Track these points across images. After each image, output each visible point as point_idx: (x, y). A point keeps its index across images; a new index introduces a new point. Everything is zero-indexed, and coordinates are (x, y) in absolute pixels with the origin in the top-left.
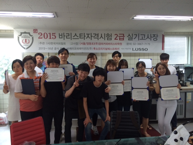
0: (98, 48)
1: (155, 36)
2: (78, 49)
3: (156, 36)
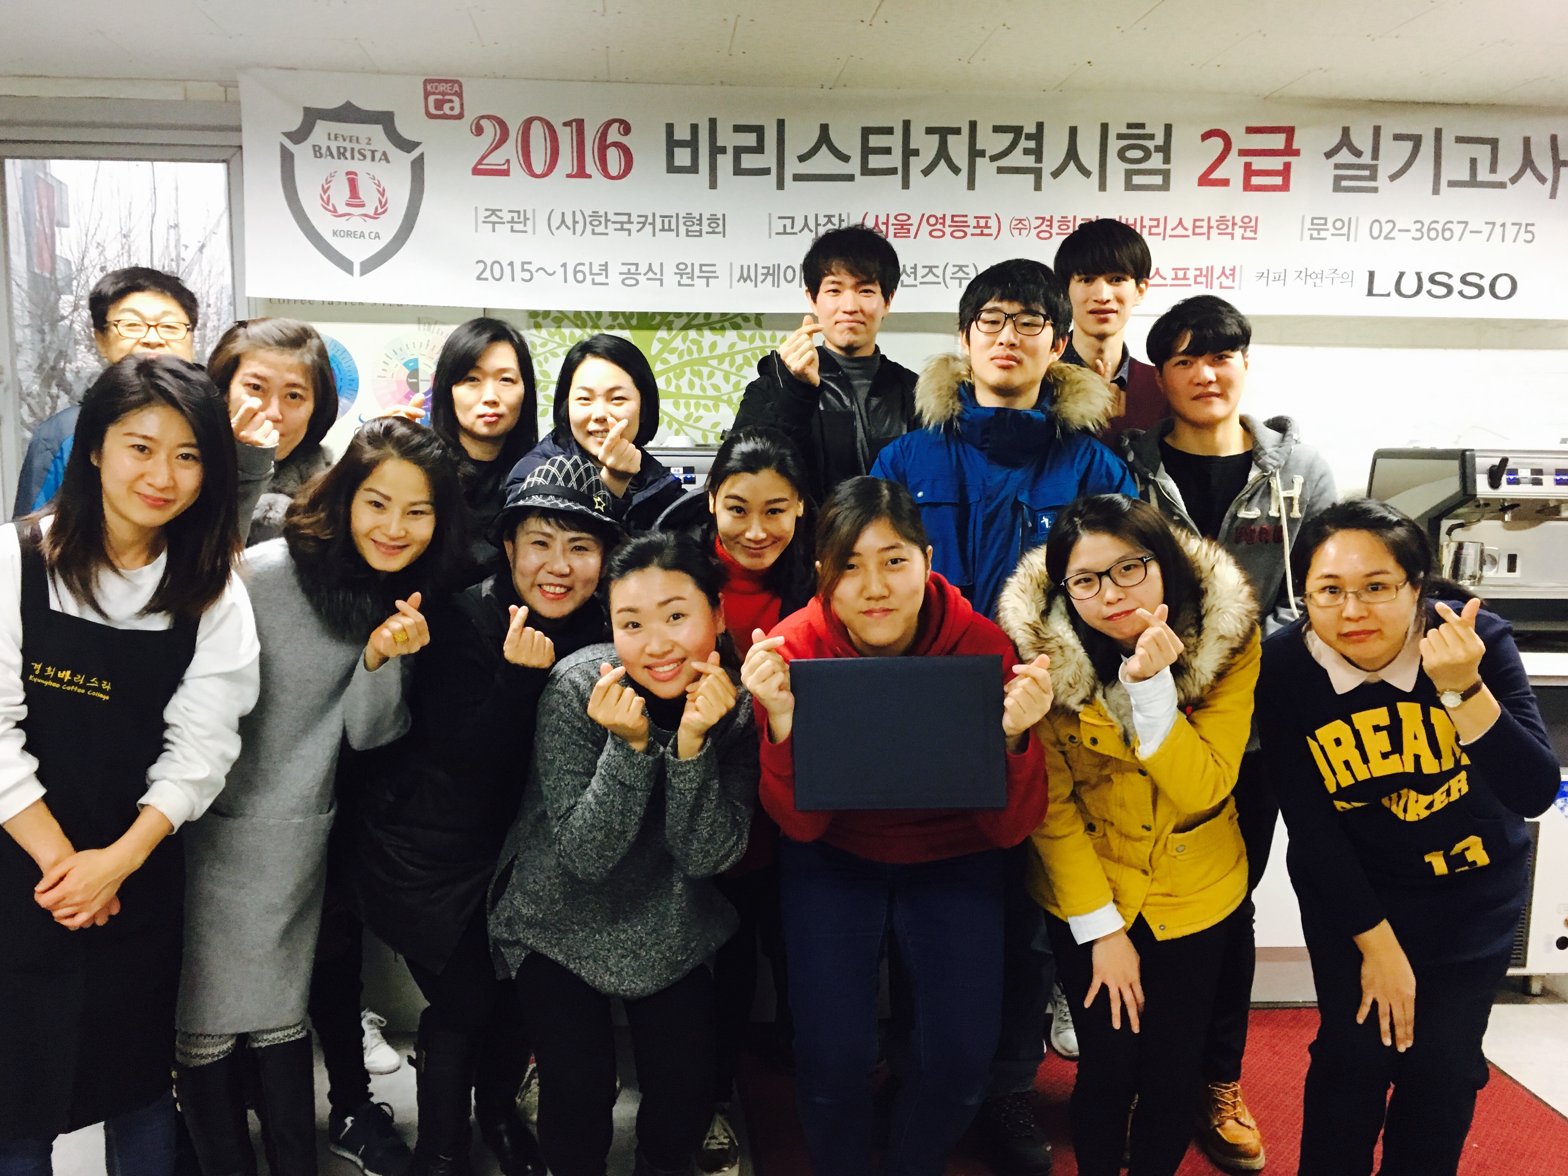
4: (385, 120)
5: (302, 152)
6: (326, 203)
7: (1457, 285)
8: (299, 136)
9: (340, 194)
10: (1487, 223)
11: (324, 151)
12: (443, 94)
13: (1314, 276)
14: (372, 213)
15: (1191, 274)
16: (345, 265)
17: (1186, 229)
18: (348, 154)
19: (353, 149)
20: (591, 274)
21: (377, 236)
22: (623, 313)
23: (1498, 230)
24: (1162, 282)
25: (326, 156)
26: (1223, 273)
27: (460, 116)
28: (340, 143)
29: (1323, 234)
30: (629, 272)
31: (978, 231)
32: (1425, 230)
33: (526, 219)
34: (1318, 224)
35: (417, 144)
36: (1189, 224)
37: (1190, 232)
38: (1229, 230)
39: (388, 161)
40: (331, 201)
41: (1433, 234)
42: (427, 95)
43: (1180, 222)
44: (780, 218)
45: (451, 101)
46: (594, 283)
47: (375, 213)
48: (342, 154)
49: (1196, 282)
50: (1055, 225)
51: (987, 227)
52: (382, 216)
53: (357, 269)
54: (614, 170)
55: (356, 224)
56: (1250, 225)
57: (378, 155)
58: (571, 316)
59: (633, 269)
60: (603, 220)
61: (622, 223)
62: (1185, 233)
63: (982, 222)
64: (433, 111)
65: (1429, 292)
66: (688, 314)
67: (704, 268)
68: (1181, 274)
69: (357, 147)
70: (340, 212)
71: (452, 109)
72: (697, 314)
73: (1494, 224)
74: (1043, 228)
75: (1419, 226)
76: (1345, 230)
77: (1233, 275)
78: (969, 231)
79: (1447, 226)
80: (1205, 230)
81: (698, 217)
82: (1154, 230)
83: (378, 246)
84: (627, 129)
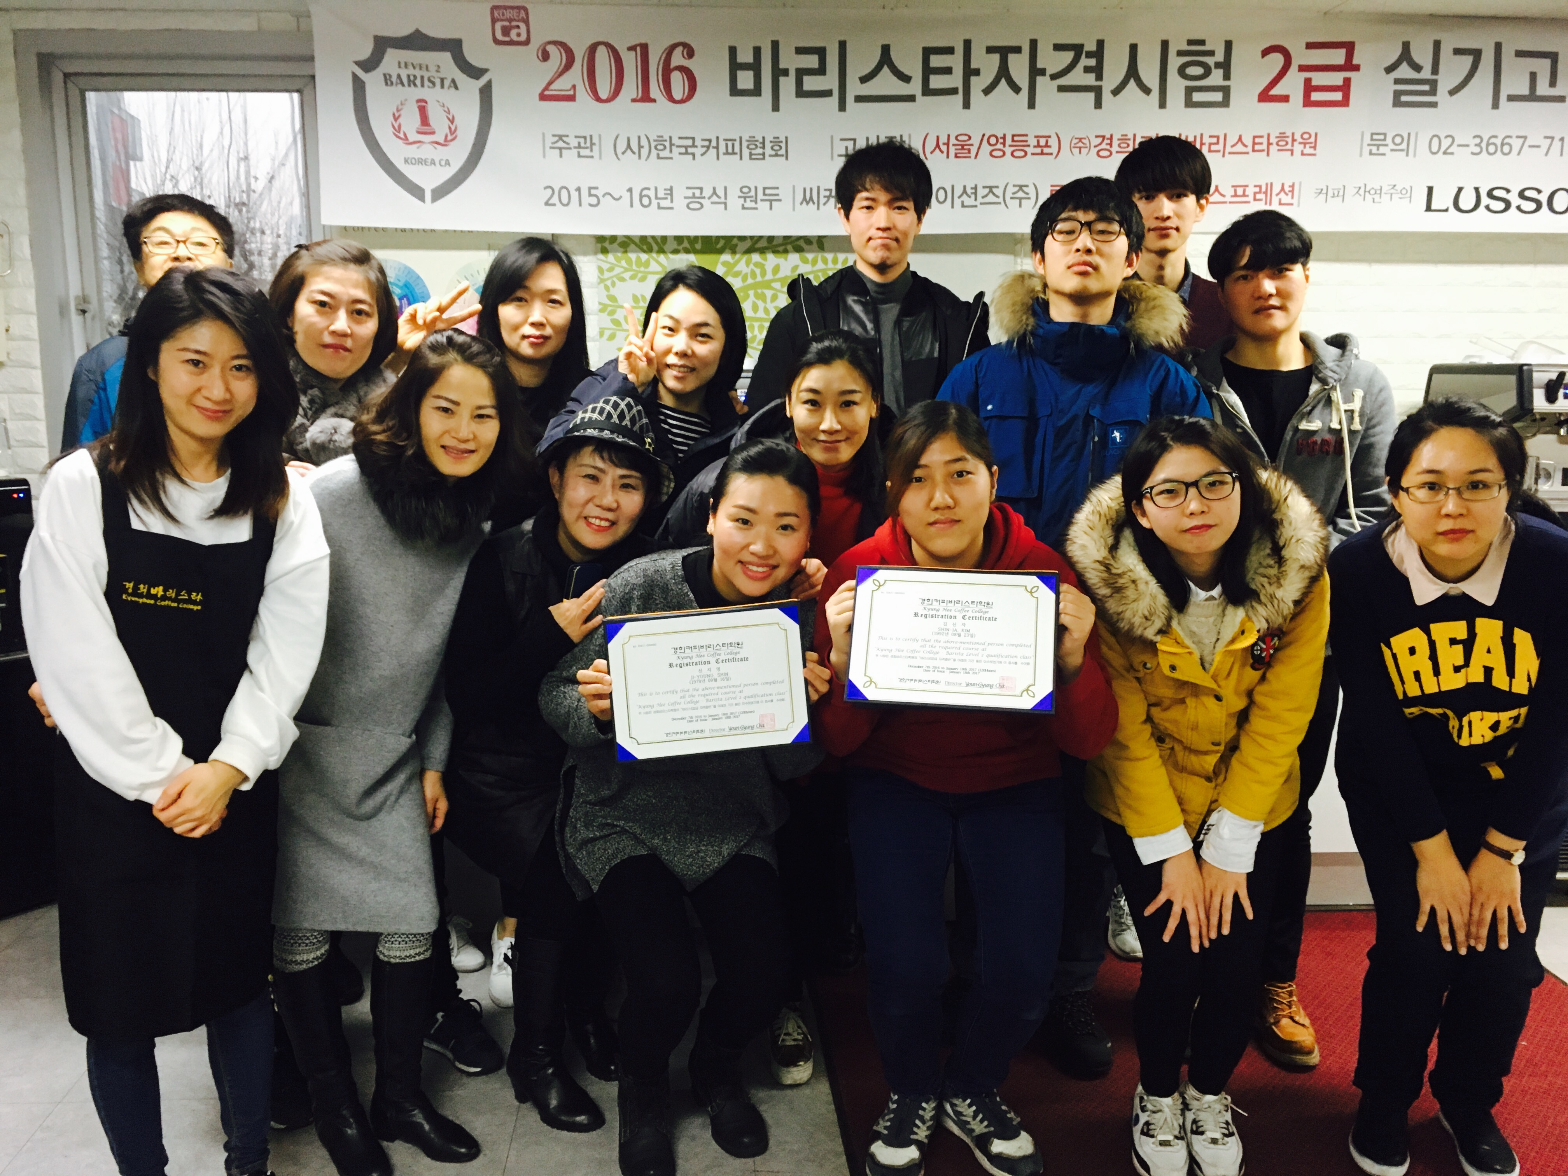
4: (454, 47)
5: (373, 81)
6: (397, 130)
7: (1515, 200)
8: (369, 65)
9: (411, 122)
10: (1546, 137)
11: (394, 79)
12: (510, 20)
13: (1372, 192)
14: (442, 141)
15: (1250, 191)
16: (417, 192)
17: (1246, 146)
18: (418, 82)
19: (422, 77)
20: (657, 198)
21: (448, 163)
22: (688, 237)
23: (1557, 144)
24: (1221, 199)
25: (397, 84)
26: (1283, 189)
27: (527, 42)
28: (411, 71)
29: (1382, 150)
30: (694, 196)
31: (1038, 150)
32: (1484, 145)
33: (592, 144)
34: (1377, 140)
35: (483, 71)
36: (1248, 141)
37: (1250, 149)
38: (1289, 147)
39: (456, 88)
40: (403, 129)
41: (1492, 149)
42: (494, 21)
43: (1240, 139)
44: (841, 140)
45: (518, 27)
46: (659, 207)
47: (446, 140)
48: (412, 82)
49: (1255, 199)
50: (1115, 143)
51: (1047, 146)
52: (452, 143)
53: (428, 196)
54: (677, 94)
55: (427, 151)
56: (1310, 142)
57: (447, 83)
58: (637, 241)
59: (697, 193)
60: (667, 144)
61: (686, 147)
62: (1244, 149)
63: (1043, 142)
64: (499, 36)
65: (1487, 207)
66: (752, 237)
67: (767, 192)
68: (1240, 191)
69: (426, 75)
70: (411, 140)
71: (519, 35)
72: (761, 237)
73: (1552, 138)
74: (1104, 146)
75: (1478, 141)
76: (1404, 146)
77: (1292, 191)
78: (1030, 150)
79: (1507, 141)
80: (1264, 147)
81: (761, 140)
82: (1213, 148)
83: (448, 173)
84: (690, 53)
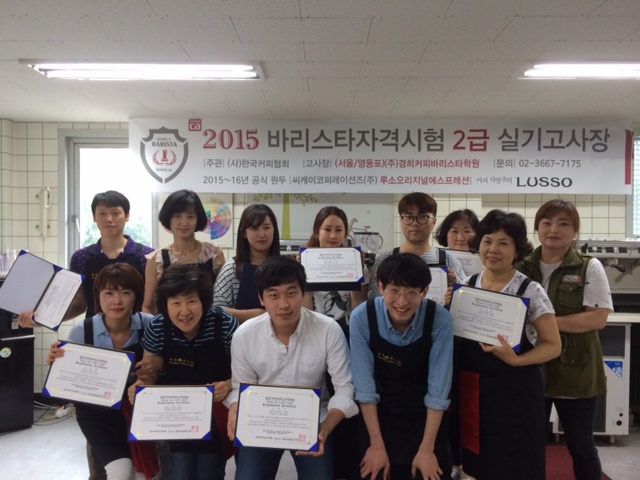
0: (395, 178)
1: (599, 134)
2: (328, 180)
3: (602, 135)
